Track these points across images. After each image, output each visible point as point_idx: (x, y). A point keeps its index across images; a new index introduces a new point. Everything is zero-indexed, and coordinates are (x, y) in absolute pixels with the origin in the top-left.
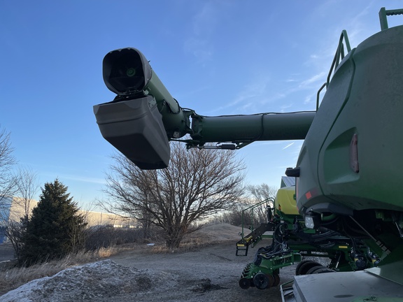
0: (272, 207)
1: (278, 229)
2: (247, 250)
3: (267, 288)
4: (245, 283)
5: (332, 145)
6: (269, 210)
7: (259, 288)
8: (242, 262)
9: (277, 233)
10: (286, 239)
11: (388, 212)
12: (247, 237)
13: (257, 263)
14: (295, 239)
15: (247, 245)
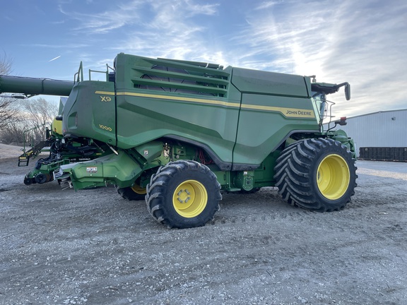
0: (50, 129)
1: (54, 145)
2: (28, 162)
3: (45, 182)
4: (28, 181)
5: (71, 116)
6: (48, 131)
7: (39, 183)
8: (21, 174)
9: (53, 147)
10: (60, 151)
11: (87, 138)
12: (29, 151)
13: (38, 168)
14: (67, 151)
15: (28, 158)
